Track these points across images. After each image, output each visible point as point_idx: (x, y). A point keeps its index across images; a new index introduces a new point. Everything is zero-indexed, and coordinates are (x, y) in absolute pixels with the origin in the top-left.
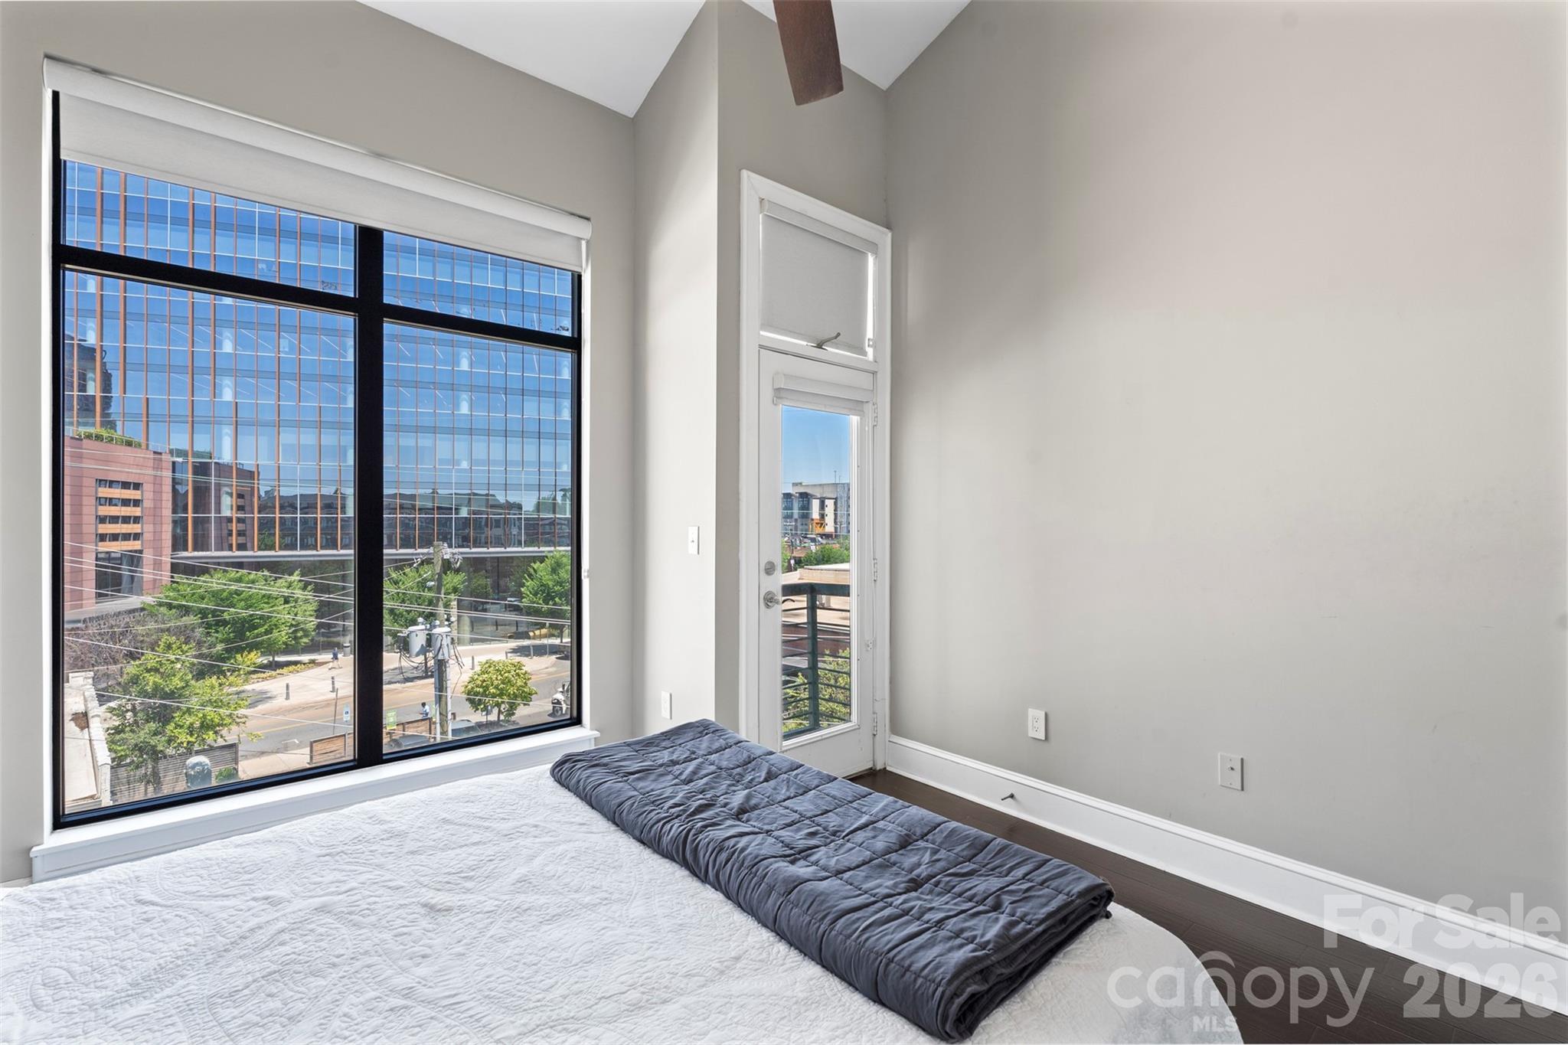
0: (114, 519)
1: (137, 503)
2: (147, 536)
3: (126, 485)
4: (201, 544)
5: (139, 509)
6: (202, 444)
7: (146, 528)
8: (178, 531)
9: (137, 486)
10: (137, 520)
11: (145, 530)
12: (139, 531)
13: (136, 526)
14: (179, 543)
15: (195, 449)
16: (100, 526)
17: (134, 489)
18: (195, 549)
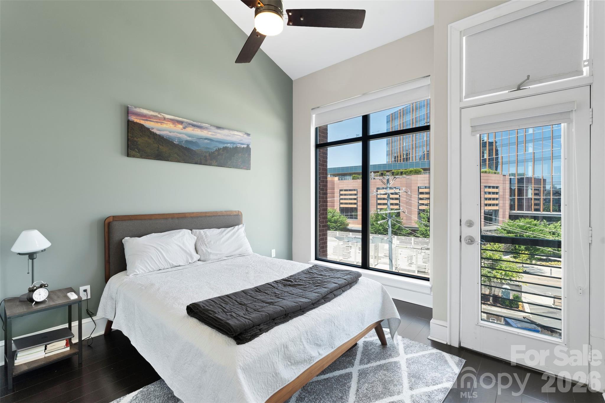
0: (490, 199)
1: (497, 193)
2: (501, 205)
3: (493, 187)
4: (520, 208)
5: (498, 195)
6: (521, 170)
7: (500, 202)
8: (512, 203)
9: (497, 187)
10: (497, 199)
11: (500, 203)
12: (498, 203)
13: (497, 201)
14: (512, 207)
15: (518, 173)
16: (485, 201)
17: (496, 188)
18: (518, 210)
